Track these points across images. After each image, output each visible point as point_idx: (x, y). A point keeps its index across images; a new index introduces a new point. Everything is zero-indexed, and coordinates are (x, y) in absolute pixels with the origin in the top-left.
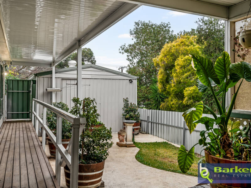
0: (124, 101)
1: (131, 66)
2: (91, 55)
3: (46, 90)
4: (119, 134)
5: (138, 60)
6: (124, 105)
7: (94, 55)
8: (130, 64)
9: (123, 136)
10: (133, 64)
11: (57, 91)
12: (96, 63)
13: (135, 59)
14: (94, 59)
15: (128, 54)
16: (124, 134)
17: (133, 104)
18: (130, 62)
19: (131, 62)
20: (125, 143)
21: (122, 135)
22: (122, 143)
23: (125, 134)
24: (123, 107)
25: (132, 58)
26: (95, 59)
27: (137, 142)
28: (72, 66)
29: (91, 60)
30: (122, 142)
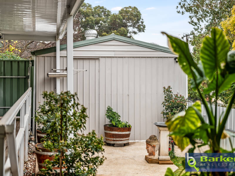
0: (164, 91)
1: (196, 32)
2: (137, 16)
3: (48, 75)
4: (148, 143)
5: (207, 24)
6: (165, 97)
7: (142, 17)
8: (194, 30)
9: (154, 147)
10: (200, 31)
11: (63, 77)
12: (145, 28)
13: (202, 21)
14: (142, 22)
15: (191, 15)
16: (154, 144)
17: (179, 96)
18: (194, 27)
19: (196, 27)
20: (156, 157)
21: (151, 145)
22: (152, 157)
23: (157, 144)
24: (164, 100)
25: (198, 20)
26: (144, 23)
27: (179, 156)
28: (91, 38)
29: (138, 24)
30: (153, 155)
